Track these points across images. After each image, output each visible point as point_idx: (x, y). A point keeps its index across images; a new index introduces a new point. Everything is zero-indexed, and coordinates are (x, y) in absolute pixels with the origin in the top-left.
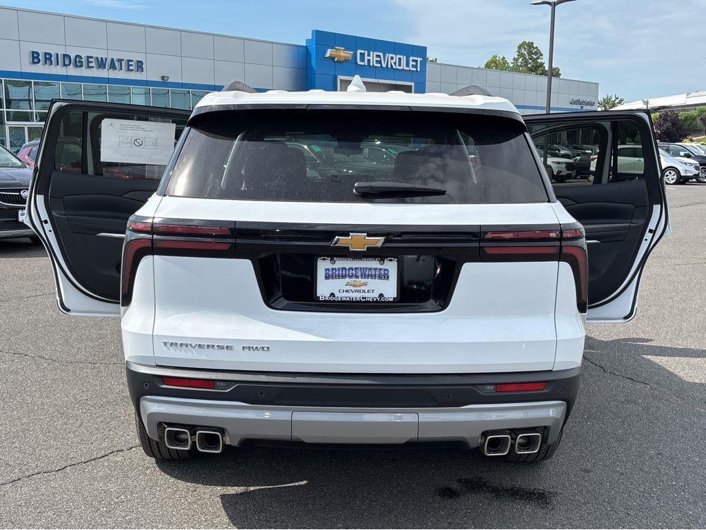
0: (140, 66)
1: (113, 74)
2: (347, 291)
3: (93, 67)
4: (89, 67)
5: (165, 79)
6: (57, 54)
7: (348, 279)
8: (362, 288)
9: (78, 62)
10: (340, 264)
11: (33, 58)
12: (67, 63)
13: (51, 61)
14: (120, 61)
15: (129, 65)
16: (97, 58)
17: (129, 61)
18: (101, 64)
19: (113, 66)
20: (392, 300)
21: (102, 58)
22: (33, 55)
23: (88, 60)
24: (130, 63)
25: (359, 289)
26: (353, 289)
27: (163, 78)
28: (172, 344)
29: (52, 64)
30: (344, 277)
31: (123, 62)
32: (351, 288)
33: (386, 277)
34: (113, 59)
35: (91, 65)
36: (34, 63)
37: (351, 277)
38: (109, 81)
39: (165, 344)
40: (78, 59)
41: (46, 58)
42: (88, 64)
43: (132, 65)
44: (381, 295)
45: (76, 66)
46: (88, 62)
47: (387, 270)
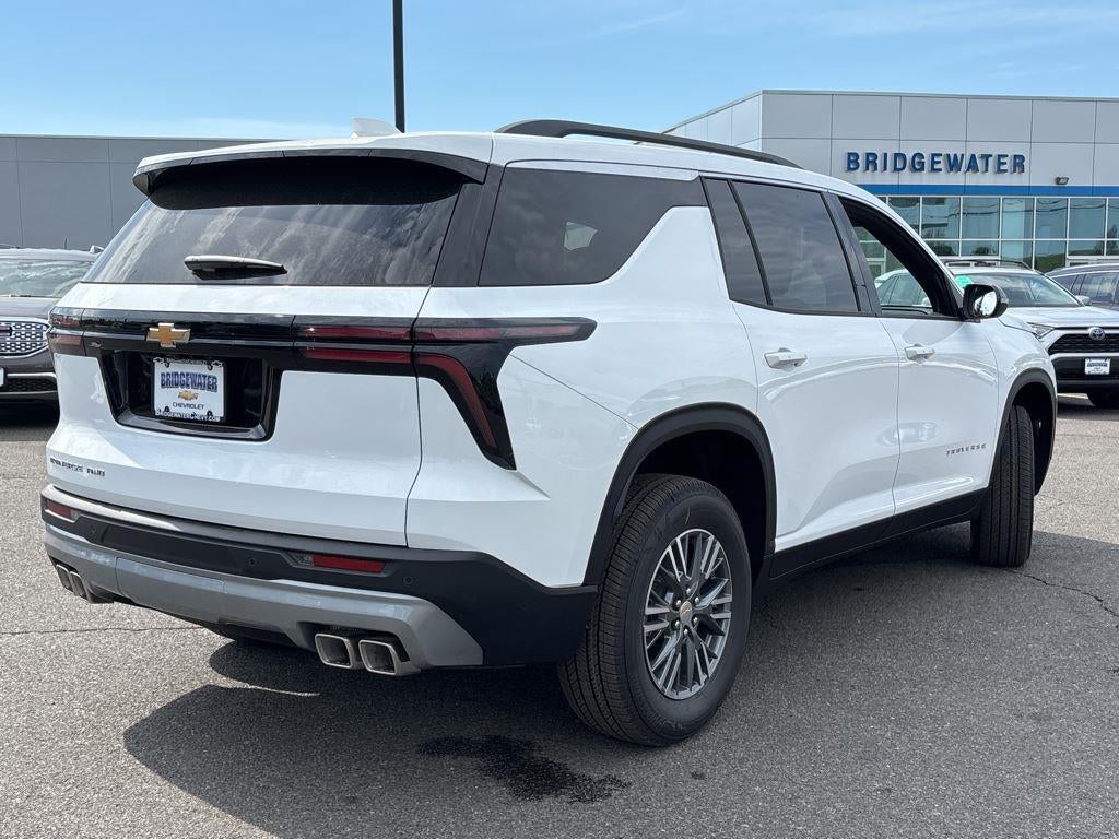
0: (1019, 163)
1: (972, 179)
2: (180, 405)
3: (940, 170)
4: (933, 170)
5: (1061, 181)
6: (886, 154)
7: (180, 389)
8: (194, 402)
9: (917, 164)
11: (849, 162)
12: (899, 166)
13: (876, 164)
14: (986, 157)
15: (1000, 164)
16: (948, 155)
17: (1000, 156)
18: (954, 164)
19: (973, 166)
20: (218, 420)
21: (955, 155)
22: (849, 159)
23: (933, 159)
24: (1002, 160)
25: (190, 402)
26: (186, 402)
27: (1058, 180)
29: (876, 169)
30: (177, 385)
31: (990, 160)
32: (184, 401)
33: (213, 387)
34: (973, 156)
35: (936, 167)
36: (849, 169)
37: (182, 385)
38: (965, 189)
40: (917, 160)
41: (868, 162)
42: (933, 166)
43: (1005, 163)
44: (210, 413)
45: (914, 170)
46: (933, 162)
47: (215, 378)
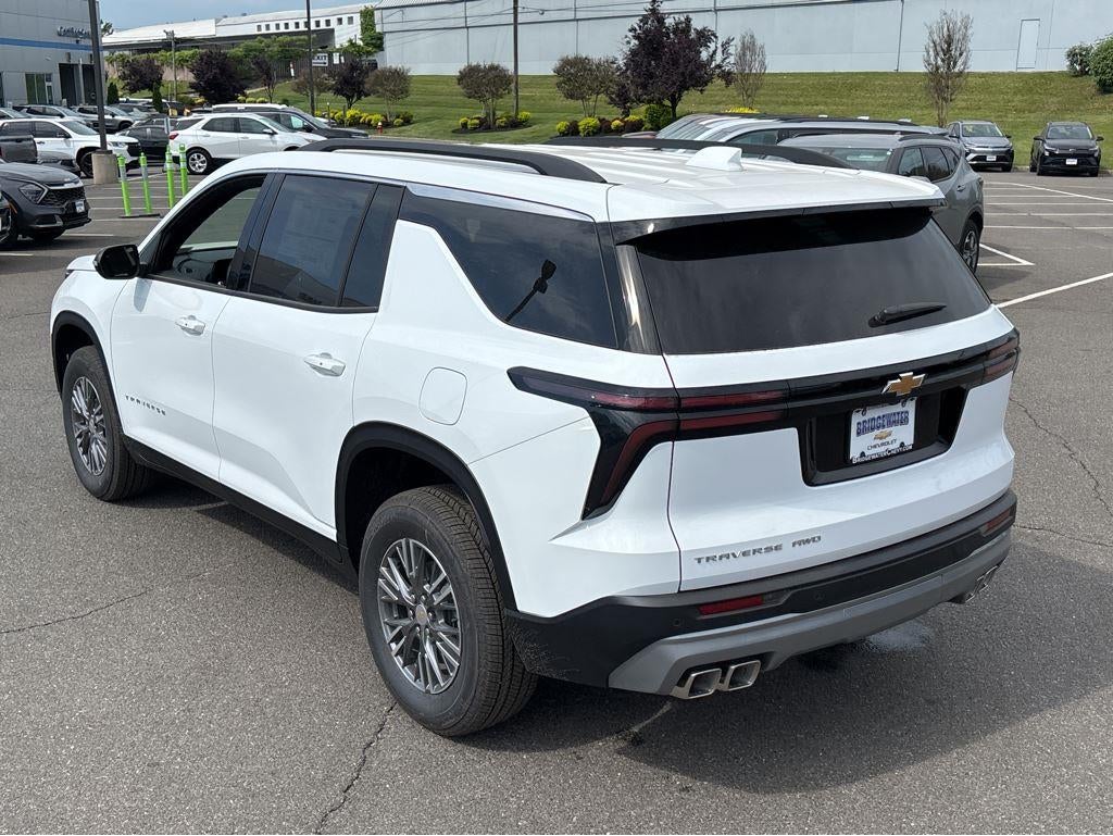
2: (875, 446)
7: (876, 432)
8: (888, 439)
10: (873, 413)
20: (910, 447)
25: (884, 441)
28: (708, 559)
30: (873, 429)
32: (879, 442)
33: (904, 421)
37: (878, 428)
39: (699, 560)
44: (901, 445)
47: (908, 412)
